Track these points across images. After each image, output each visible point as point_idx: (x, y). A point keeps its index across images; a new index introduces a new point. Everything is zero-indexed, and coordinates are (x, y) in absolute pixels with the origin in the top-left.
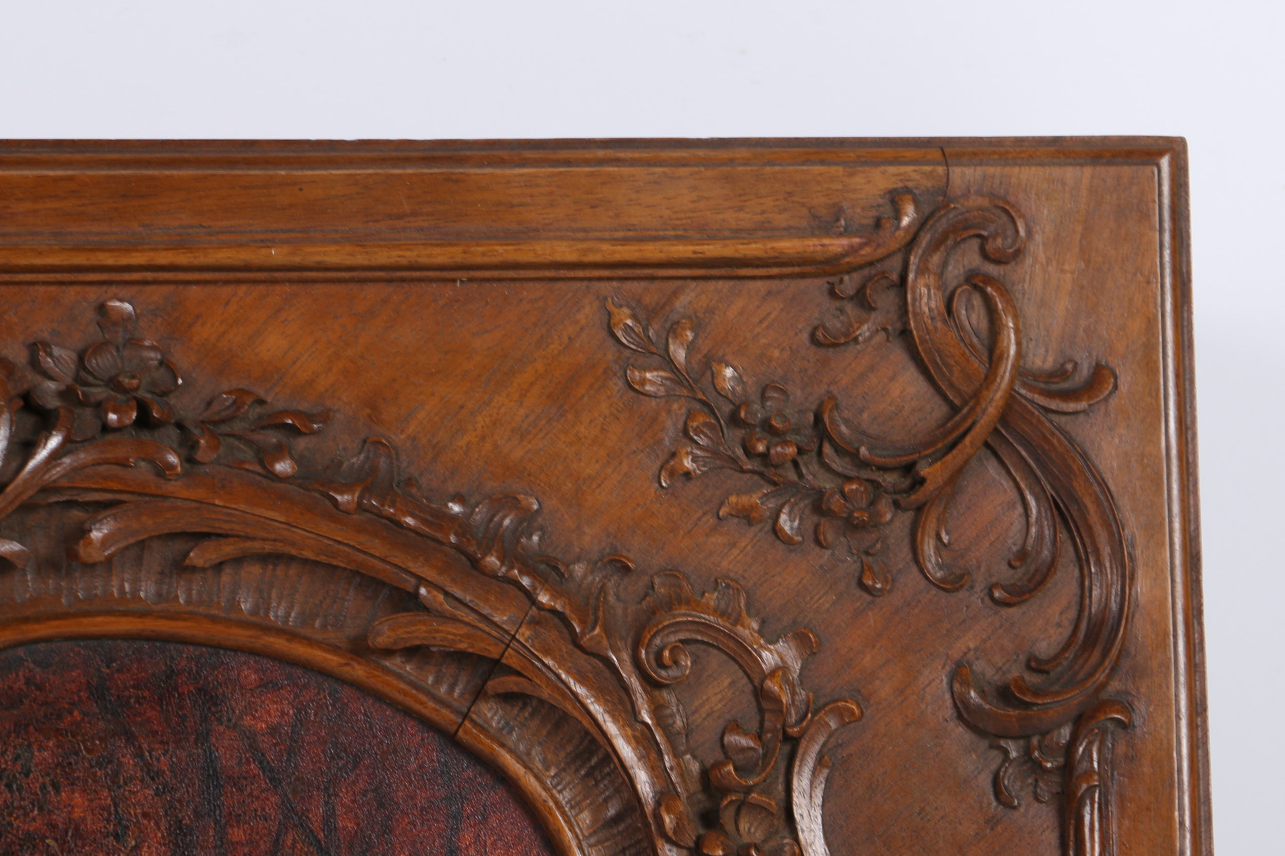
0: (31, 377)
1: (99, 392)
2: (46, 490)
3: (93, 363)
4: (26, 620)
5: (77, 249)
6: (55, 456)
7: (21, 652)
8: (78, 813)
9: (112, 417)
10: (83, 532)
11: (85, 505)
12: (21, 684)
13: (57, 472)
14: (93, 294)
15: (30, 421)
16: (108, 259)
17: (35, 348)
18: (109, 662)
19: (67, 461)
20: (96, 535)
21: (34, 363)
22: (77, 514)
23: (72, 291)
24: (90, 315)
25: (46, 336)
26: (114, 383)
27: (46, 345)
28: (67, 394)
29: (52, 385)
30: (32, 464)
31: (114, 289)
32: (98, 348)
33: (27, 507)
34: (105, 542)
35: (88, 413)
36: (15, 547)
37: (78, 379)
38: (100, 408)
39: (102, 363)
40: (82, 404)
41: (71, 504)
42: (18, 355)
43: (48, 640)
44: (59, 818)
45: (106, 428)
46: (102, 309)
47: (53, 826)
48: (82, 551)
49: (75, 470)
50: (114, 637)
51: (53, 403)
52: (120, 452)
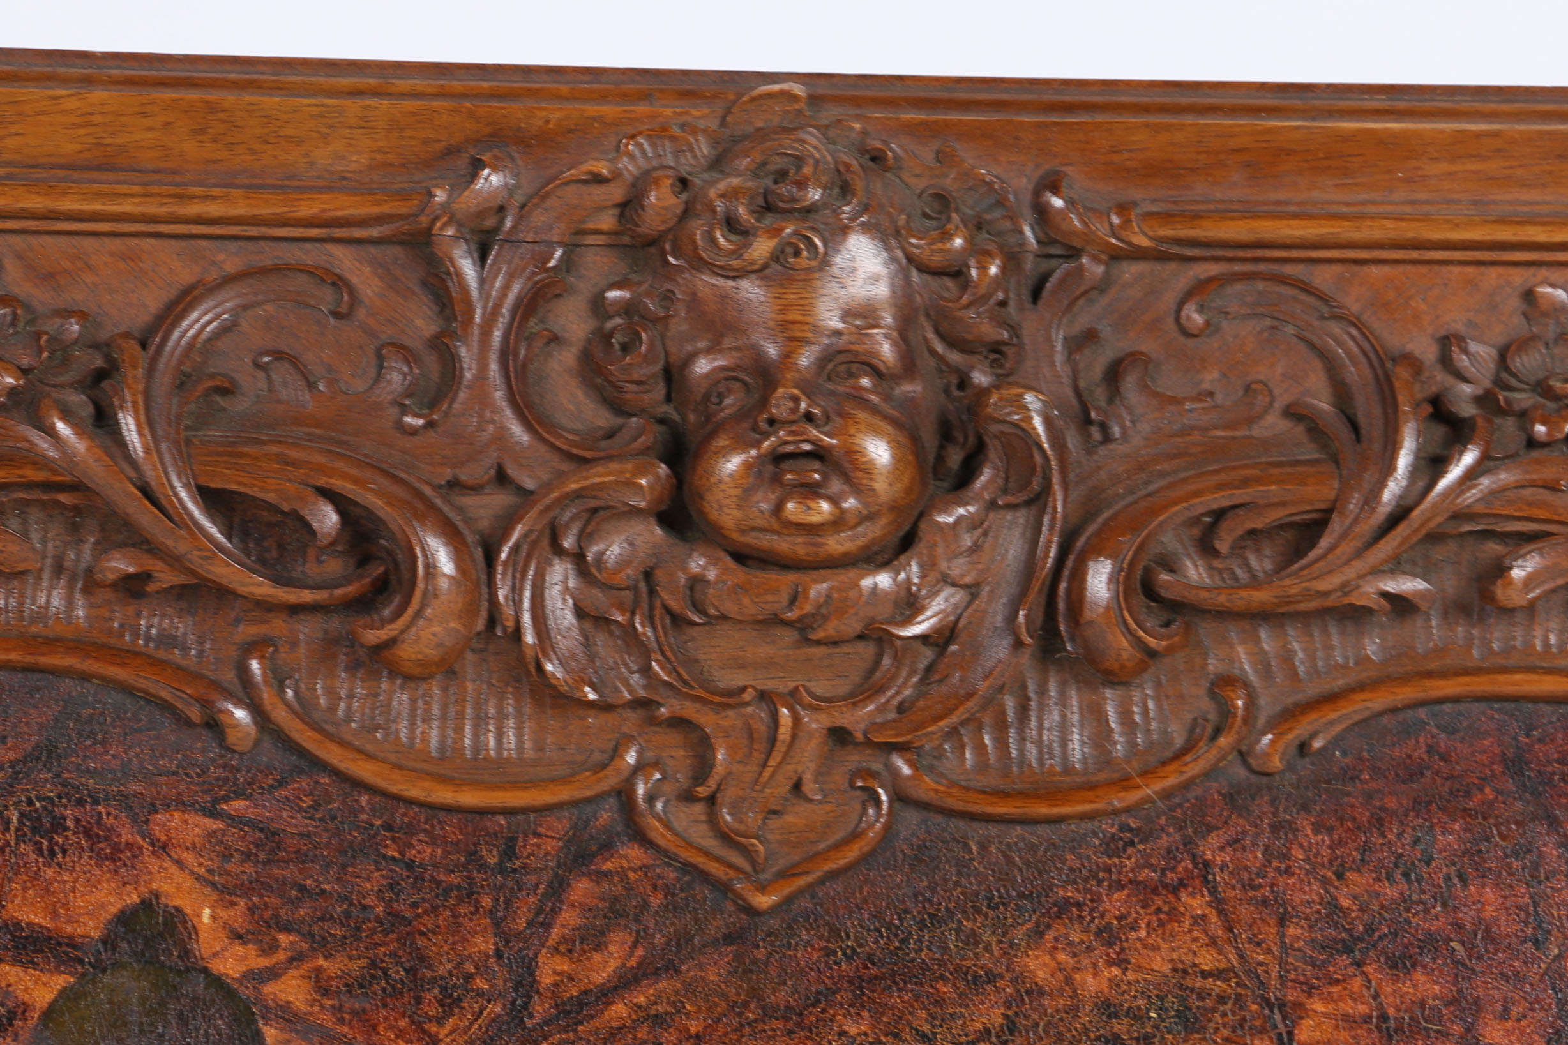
0: (1441, 378)
1: (1523, 399)
2: (1459, 516)
3: (1518, 363)
4: (1430, 675)
5: (1502, 221)
6: (1471, 475)
7: (1422, 713)
8: (1489, 912)
9: (1540, 429)
10: (1500, 570)
11: (1504, 537)
12: (1421, 752)
13: (1472, 495)
14: (1519, 277)
15: (1439, 431)
16: (1539, 235)
17: (1447, 343)
18: (1530, 728)
19: (1485, 482)
20: (1517, 573)
21: (1446, 361)
22: (1494, 547)
23: (1493, 272)
24: (1514, 303)
25: (1460, 328)
26: (1542, 388)
27: (1461, 340)
28: (1485, 400)
29: (1467, 389)
30: (1443, 483)
31: (1544, 272)
32: (1523, 344)
33: (1434, 538)
34: (1530, 582)
35: (1510, 424)
36: (1419, 585)
37: (1499, 383)
38: (1524, 417)
39: (1527, 363)
40: (1503, 412)
41: (1487, 534)
42: (1426, 350)
43: (1456, 700)
44: (1466, 916)
45: (1532, 443)
46: (1529, 296)
47: (1460, 927)
48: (1499, 592)
49: (1494, 493)
50: (1535, 699)
51: (1467, 410)
52: (1548, 473)
